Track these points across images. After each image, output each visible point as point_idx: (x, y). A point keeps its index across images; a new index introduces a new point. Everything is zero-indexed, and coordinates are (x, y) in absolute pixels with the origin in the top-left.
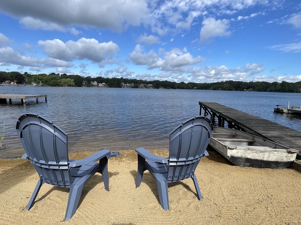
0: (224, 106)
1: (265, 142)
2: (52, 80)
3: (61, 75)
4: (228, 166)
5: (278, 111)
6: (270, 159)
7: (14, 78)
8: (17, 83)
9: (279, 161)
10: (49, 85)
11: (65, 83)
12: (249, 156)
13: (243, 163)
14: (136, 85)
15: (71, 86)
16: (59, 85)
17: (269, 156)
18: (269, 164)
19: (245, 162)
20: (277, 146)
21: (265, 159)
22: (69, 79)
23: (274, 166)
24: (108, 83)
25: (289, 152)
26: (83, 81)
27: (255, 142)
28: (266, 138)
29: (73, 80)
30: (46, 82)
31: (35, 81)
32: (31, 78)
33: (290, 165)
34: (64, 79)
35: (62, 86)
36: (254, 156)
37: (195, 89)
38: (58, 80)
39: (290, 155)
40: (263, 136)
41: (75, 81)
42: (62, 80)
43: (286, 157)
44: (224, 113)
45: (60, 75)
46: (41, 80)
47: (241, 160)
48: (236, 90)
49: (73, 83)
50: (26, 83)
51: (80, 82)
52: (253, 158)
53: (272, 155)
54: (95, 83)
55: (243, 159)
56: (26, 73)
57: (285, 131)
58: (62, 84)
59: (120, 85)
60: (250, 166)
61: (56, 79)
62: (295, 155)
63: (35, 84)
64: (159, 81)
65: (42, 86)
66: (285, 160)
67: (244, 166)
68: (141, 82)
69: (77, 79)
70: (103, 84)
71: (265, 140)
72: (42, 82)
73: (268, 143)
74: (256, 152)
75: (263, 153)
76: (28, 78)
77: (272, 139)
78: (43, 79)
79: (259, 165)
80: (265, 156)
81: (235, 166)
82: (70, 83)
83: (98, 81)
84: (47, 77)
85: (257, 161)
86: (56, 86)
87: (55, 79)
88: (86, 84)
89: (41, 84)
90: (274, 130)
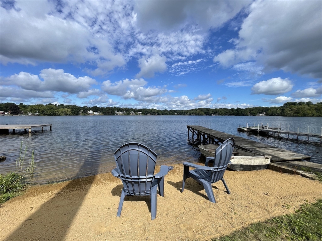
0: (206, 128)
1: (247, 152)
2: (50, 110)
3: (59, 105)
4: (229, 171)
5: (240, 130)
6: (255, 164)
7: (8, 108)
8: (11, 113)
9: (260, 164)
10: (46, 114)
11: (63, 112)
12: (242, 163)
13: (239, 168)
14: (128, 113)
15: (68, 115)
16: (56, 114)
17: (254, 162)
18: (255, 167)
19: (240, 168)
20: (256, 155)
21: (252, 164)
22: (67, 109)
23: (258, 168)
24: (103, 112)
25: (266, 158)
26: (79, 111)
27: (238, 153)
28: (247, 150)
29: (70, 110)
30: (43, 112)
31: (31, 111)
32: (27, 108)
33: (268, 167)
34: (61, 109)
35: (59, 115)
36: (245, 163)
37: (176, 115)
38: (55, 110)
39: (266, 160)
40: (244, 148)
41: (72, 110)
42: (59, 110)
43: (265, 161)
44: (209, 133)
45: (57, 105)
46: (37, 110)
47: (237, 167)
48: (206, 115)
49: (71, 113)
50: (22, 113)
51: (77, 111)
52: (244, 164)
53: (256, 161)
54: (91, 112)
55: (238, 166)
56: (21, 104)
57: (255, 144)
58: (59, 113)
59: (114, 113)
60: (243, 170)
61: (54, 109)
62: (269, 160)
63: (30, 114)
64: (147, 109)
65: (39, 115)
66: (264, 163)
67: (240, 170)
68: (132, 110)
69: (75, 109)
70: (98, 113)
71: (246, 152)
72: (39, 112)
73: (248, 153)
74: (246, 160)
75: (250, 160)
76: (23, 108)
77: (250, 150)
78: (40, 109)
79: (249, 169)
80: (252, 162)
81: (234, 171)
82: (68, 112)
83: (94, 110)
84: (44, 107)
85: (247, 166)
86: (53, 115)
87: (52, 109)
88: (82, 113)
89: (37, 113)
90: (248, 143)
